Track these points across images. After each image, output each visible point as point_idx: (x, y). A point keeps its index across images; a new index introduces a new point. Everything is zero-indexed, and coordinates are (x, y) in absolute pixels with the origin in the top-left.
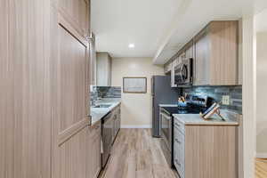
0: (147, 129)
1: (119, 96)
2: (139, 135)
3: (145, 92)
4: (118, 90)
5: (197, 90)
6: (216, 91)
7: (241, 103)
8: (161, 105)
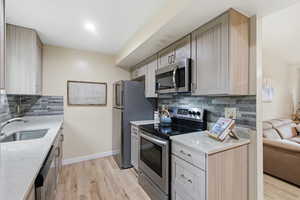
0: (108, 157)
1: (61, 112)
2: (100, 170)
3: (105, 105)
4: (57, 101)
5: (182, 101)
6: (213, 102)
7: (255, 117)
8: (133, 123)
